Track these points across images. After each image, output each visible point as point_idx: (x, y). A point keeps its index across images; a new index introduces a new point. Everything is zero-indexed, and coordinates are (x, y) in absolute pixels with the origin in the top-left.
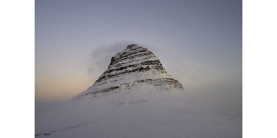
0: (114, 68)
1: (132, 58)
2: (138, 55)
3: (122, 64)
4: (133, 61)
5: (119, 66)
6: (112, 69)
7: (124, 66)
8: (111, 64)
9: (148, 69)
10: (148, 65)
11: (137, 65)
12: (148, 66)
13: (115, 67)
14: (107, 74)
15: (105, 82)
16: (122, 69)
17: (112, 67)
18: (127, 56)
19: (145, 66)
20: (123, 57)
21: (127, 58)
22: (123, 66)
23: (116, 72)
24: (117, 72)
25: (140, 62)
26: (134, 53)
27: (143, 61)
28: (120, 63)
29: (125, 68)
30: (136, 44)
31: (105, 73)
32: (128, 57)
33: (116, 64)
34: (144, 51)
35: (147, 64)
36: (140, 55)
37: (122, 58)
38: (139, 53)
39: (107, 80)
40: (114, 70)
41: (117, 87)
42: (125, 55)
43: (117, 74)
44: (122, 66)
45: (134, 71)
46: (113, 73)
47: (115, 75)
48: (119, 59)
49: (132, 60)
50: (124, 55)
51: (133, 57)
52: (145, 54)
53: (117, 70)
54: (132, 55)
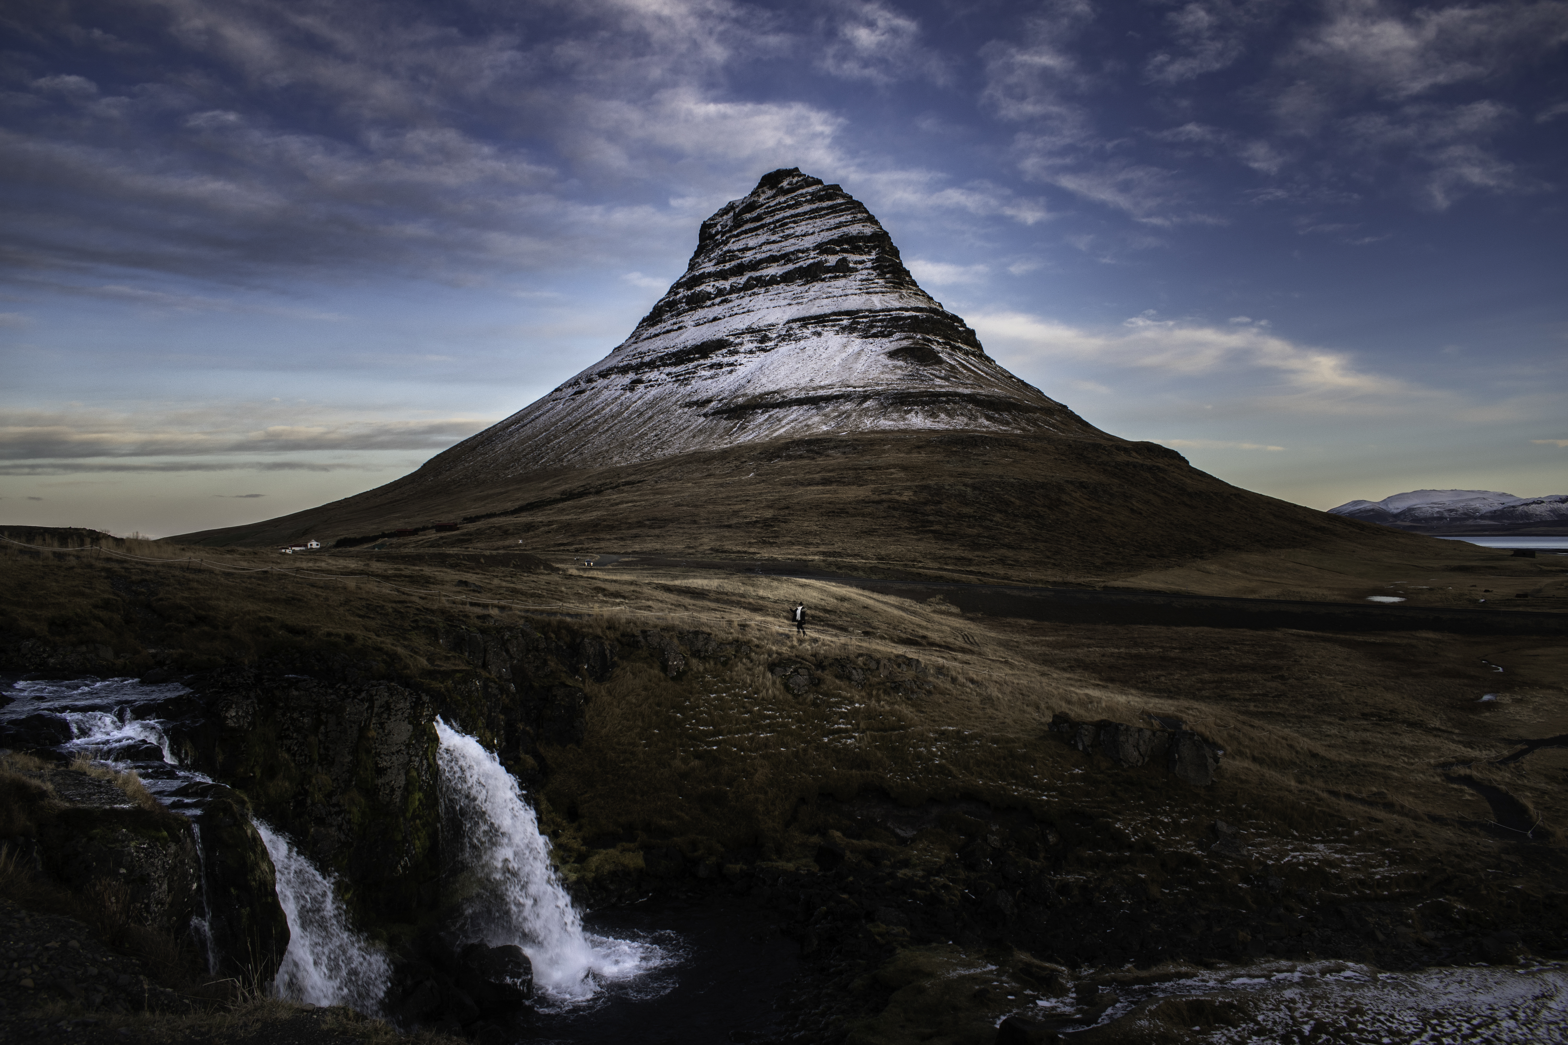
0: (709, 267)
1: (781, 226)
2: (805, 213)
3: (739, 250)
4: (787, 237)
5: (730, 261)
6: (701, 271)
7: (749, 256)
8: (697, 254)
9: (843, 269)
10: (845, 255)
11: (800, 255)
12: (844, 260)
13: (714, 262)
14: (682, 293)
15: (676, 327)
16: (739, 270)
17: (703, 266)
18: (759, 218)
19: (832, 260)
20: (746, 222)
21: (762, 226)
22: (746, 260)
23: (717, 284)
24: (721, 284)
25: (809, 242)
26: (790, 207)
27: (826, 236)
28: (733, 246)
29: (755, 265)
30: (796, 169)
31: (674, 290)
32: (768, 220)
33: (717, 252)
34: (830, 197)
35: (838, 248)
36: (814, 214)
37: (740, 226)
38: (807, 207)
39: (685, 319)
40: (710, 275)
41: (719, 344)
42: (754, 214)
43: (720, 292)
44: (739, 261)
45: (787, 278)
46: (708, 287)
47: (714, 299)
48: (730, 231)
49: (781, 234)
50: (748, 216)
51: (786, 224)
52: (834, 210)
53: (722, 275)
54: (779, 216)
